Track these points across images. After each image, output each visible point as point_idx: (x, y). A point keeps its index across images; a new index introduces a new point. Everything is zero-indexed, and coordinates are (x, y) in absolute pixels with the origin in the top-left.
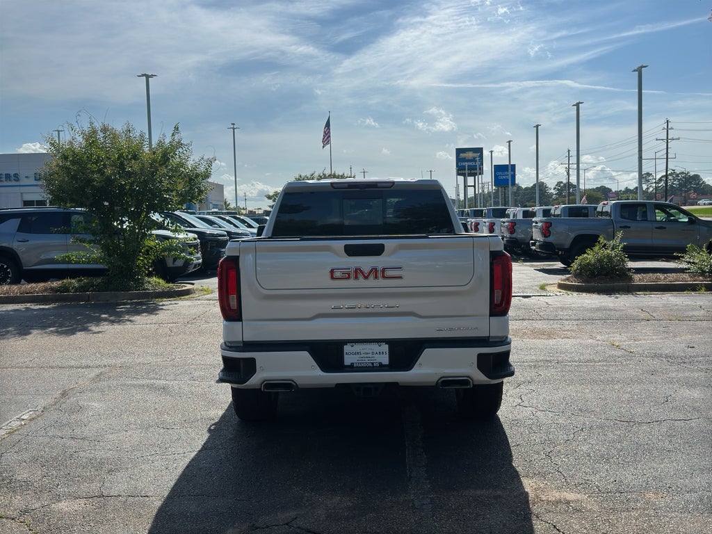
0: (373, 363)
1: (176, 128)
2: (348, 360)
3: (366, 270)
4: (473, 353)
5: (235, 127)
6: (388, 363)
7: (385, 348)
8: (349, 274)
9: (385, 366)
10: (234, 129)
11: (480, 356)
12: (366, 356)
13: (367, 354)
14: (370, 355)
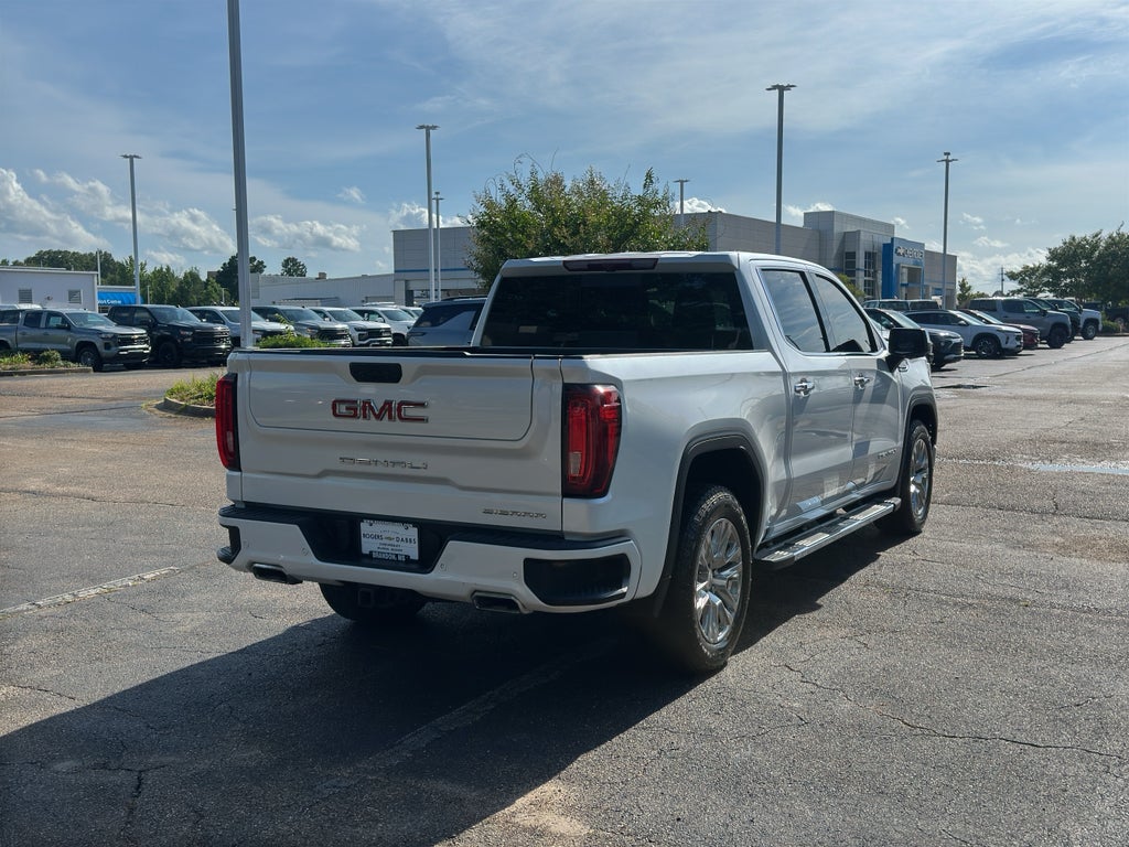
0: (397, 555)
1: (649, 176)
2: (367, 546)
3: (378, 404)
4: (520, 554)
5: (950, 158)
6: (417, 558)
7: (413, 532)
8: (355, 410)
9: (413, 561)
10: (947, 161)
11: (528, 562)
12: (388, 542)
13: (390, 539)
14: (396, 543)
